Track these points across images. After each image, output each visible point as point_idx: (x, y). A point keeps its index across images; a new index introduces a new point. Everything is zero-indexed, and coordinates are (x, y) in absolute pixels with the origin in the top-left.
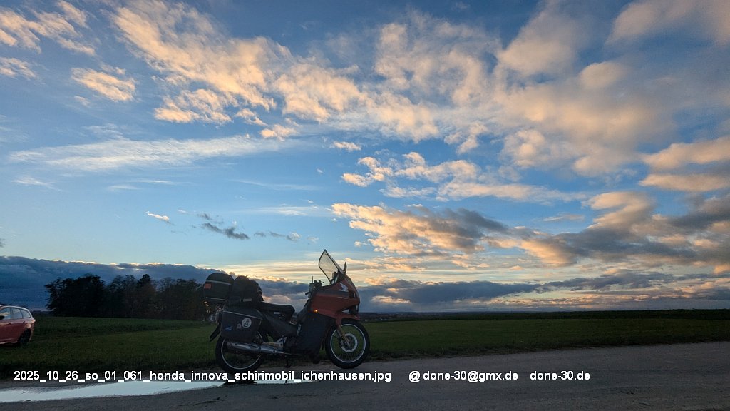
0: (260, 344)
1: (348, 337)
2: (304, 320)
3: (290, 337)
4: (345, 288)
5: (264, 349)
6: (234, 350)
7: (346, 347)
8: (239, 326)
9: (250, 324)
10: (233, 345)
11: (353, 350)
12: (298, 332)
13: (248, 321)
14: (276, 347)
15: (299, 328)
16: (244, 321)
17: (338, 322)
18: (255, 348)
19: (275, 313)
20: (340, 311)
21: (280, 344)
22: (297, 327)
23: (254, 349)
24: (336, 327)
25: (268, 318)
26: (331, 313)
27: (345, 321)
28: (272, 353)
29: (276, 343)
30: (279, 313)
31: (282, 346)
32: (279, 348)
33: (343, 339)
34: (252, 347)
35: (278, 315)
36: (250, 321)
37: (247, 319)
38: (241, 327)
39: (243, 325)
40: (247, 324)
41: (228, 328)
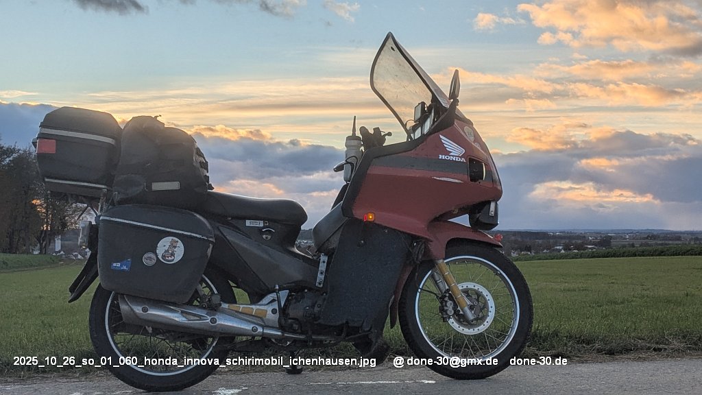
0: (213, 309)
1: (466, 291)
2: (334, 243)
3: (297, 290)
4: (455, 151)
5: (225, 322)
6: (138, 326)
7: (462, 319)
8: (148, 260)
9: (179, 252)
10: (138, 310)
11: (482, 328)
12: (321, 277)
13: (173, 246)
14: (260, 319)
15: (323, 267)
16: (164, 245)
17: (437, 248)
18: (197, 319)
19: (248, 223)
20: (441, 219)
21: (269, 309)
22: (316, 263)
23: (195, 323)
24: (430, 263)
25: (232, 237)
26: (415, 225)
27: (456, 245)
28: (242, 333)
29: (258, 307)
30: (262, 225)
31: (277, 315)
32: (268, 320)
33: (451, 298)
34: (192, 318)
35: (260, 229)
36: (180, 244)
37: (170, 238)
38: (154, 262)
39: (160, 257)
40: (173, 255)
41: (119, 265)
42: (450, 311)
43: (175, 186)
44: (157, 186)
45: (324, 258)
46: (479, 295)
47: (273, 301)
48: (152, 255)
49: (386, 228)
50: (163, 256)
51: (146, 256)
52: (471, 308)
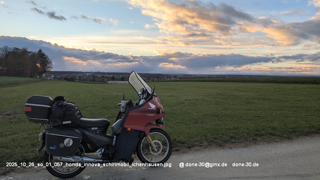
0: (83, 156)
3: (107, 146)
4: (153, 107)
5: (86, 159)
8: (61, 146)
9: (71, 143)
10: (59, 158)
12: (114, 143)
13: (69, 141)
14: (96, 156)
15: (115, 139)
16: (66, 141)
17: (147, 132)
18: (78, 159)
19: (92, 129)
21: (99, 153)
22: (113, 138)
24: (145, 136)
27: (152, 130)
29: (96, 153)
30: (97, 129)
31: (101, 155)
32: (99, 157)
33: (151, 146)
34: (75, 159)
36: (71, 140)
37: (68, 139)
38: (63, 146)
39: (65, 145)
40: (69, 144)
41: (52, 148)
42: (151, 149)
43: (70, 122)
44: (64, 123)
45: (115, 137)
46: (158, 144)
47: (100, 151)
48: (63, 144)
49: (133, 129)
50: (66, 144)
51: (61, 144)
52: (156, 148)
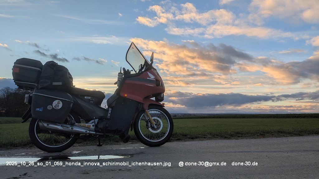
0: (72, 125)
1: (154, 120)
2: (114, 104)
3: (101, 119)
4: (152, 77)
5: (76, 129)
6: (46, 131)
7: (153, 128)
8: (49, 107)
9: (61, 105)
10: (45, 125)
11: (159, 131)
12: (109, 115)
13: (58, 103)
14: (88, 128)
15: (110, 112)
16: (55, 103)
17: (146, 106)
18: (68, 128)
19: (85, 97)
20: (147, 98)
21: (91, 125)
23: (66, 129)
25: (80, 102)
26: (140, 99)
27: (152, 106)
28: (82, 133)
29: (88, 124)
30: (90, 98)
31: (94, 127)
32: (91, 128)
33: (150, 122)
34: (65, 128)
35: (89, 99)
36: (61, 103)
37: (57, 101)
38: (51, 108)
39: (54, 107)
40: (58, 106)
41: (39, 109)
42: (150, 126)
43: (60, 83)
44: (55, 84)
45: (110, 109)
46: (158, 121)
47: (93, 122)
48: (51, 106)
49: (131, 99)
50: (55, 107)
51: (48, 106)
